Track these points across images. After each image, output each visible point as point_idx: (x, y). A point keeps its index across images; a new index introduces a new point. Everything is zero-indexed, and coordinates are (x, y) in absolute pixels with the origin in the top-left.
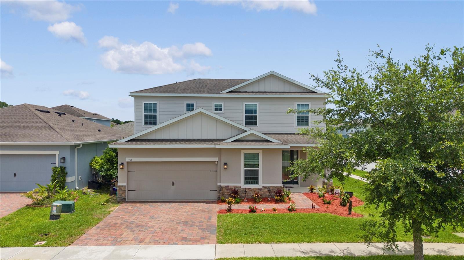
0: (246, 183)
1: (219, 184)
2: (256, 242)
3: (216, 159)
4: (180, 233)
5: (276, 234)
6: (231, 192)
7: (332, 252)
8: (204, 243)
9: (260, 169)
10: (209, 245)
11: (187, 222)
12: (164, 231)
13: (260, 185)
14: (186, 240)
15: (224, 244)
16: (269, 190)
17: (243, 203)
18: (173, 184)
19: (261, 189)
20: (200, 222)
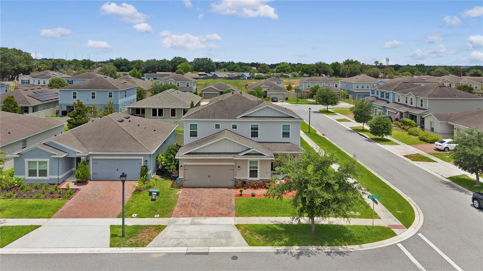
0: (250, 177)
1: (235, 177)
2: (252, 216)
3: (233, 164)
4: (218, 210)
5: (262, 211)
6: (242, 182)
7: (284, 222)
8: (229, 216)
9: (258, 169)
10: (232, 217)
11: (220, 203)
12: (211, 209)
13: (258, 178)
14: (221, 215)
15: (238, 217)
16: (263, 182)
17: (248, 189)
18: (209, 176)
19: (258, 181)
20: (227, 203)
